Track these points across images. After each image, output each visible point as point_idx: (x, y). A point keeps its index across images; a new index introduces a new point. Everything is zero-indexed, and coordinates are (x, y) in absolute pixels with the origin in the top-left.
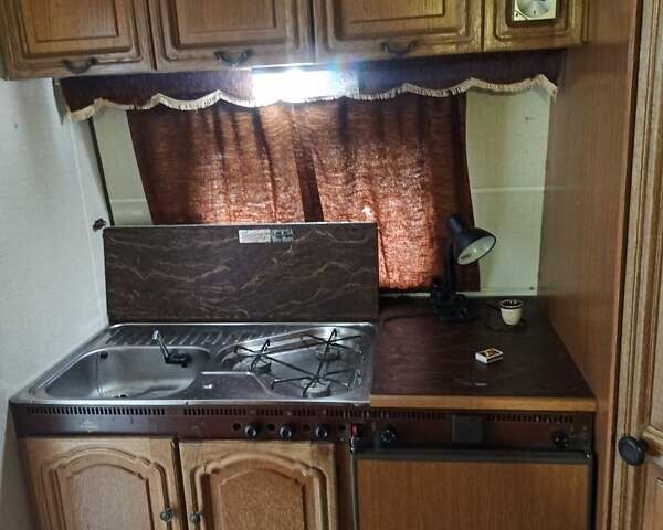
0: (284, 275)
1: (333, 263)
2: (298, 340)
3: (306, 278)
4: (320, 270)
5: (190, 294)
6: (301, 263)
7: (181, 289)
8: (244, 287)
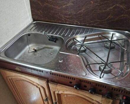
0: (95, 9)
1: (118, 5)
2: (98, 36)
3: (104, 11)
4: (111, 8)
5: (59, 13)
6: (103, 4)
7: (55, 11)
8: (78, 12)
